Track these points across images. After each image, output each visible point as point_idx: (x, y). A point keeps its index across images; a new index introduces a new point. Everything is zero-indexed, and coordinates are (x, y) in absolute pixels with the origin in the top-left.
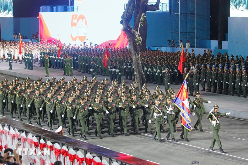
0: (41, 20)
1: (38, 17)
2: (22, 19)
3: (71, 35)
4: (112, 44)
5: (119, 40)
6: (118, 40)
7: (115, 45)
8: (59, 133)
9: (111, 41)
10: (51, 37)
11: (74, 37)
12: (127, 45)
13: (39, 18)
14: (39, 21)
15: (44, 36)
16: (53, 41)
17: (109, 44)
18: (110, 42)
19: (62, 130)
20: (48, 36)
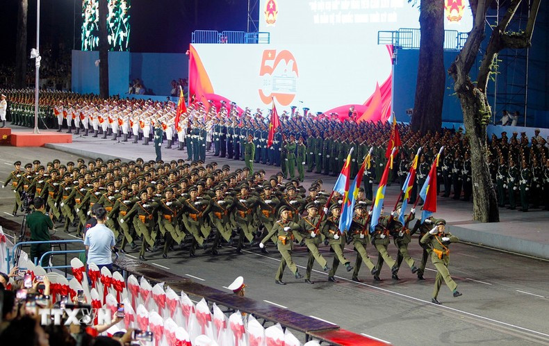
0: (193, 59)
1: (187, 53)
2: (146, 56)
3: (260, 91)
4: (355, 114)
5: (371, 104)
6: (368, 104)
7: (361, 114)
8: (236, 291)
9: (353, 106)
10: (215, 93)
11: (267, 94)
12: (388, 115)
13: (189, 55)
14: (190, 61)
15: (199, 92)
16: (221, 102)
17: (350, 113)
18: (351, 109)
19: (242, 285)
20: (209, 91)
